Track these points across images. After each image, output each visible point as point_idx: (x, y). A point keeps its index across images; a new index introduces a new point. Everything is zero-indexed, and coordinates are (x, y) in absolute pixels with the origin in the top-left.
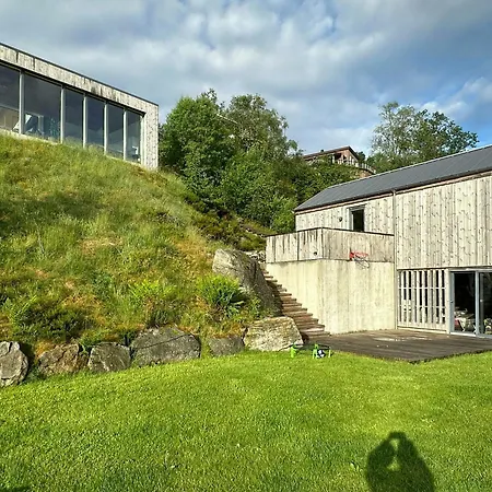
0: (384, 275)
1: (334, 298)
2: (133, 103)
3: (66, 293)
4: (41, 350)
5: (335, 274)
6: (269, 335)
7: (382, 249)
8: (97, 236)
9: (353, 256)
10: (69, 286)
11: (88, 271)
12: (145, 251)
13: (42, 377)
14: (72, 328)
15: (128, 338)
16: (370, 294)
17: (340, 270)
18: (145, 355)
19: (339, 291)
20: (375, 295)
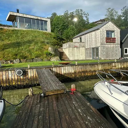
0: (83, 50)
1: (71, 54)
2: (45, 19)
3: (26, 54)
4: (22, 60)
5: (71, 50)
6: (54, 59)
7: (82, 45)
8: (32, 46)
9: (75, 47)
10: (27, 53)
11: (29, 51)
12: (38, 48)
13: (21, 63)
14: (25, 58)
15: (33, 59)
16: (79, 53)
17: (72, 49)
18: (34, 61)
19: (72, 53)
20: (80, 53)
